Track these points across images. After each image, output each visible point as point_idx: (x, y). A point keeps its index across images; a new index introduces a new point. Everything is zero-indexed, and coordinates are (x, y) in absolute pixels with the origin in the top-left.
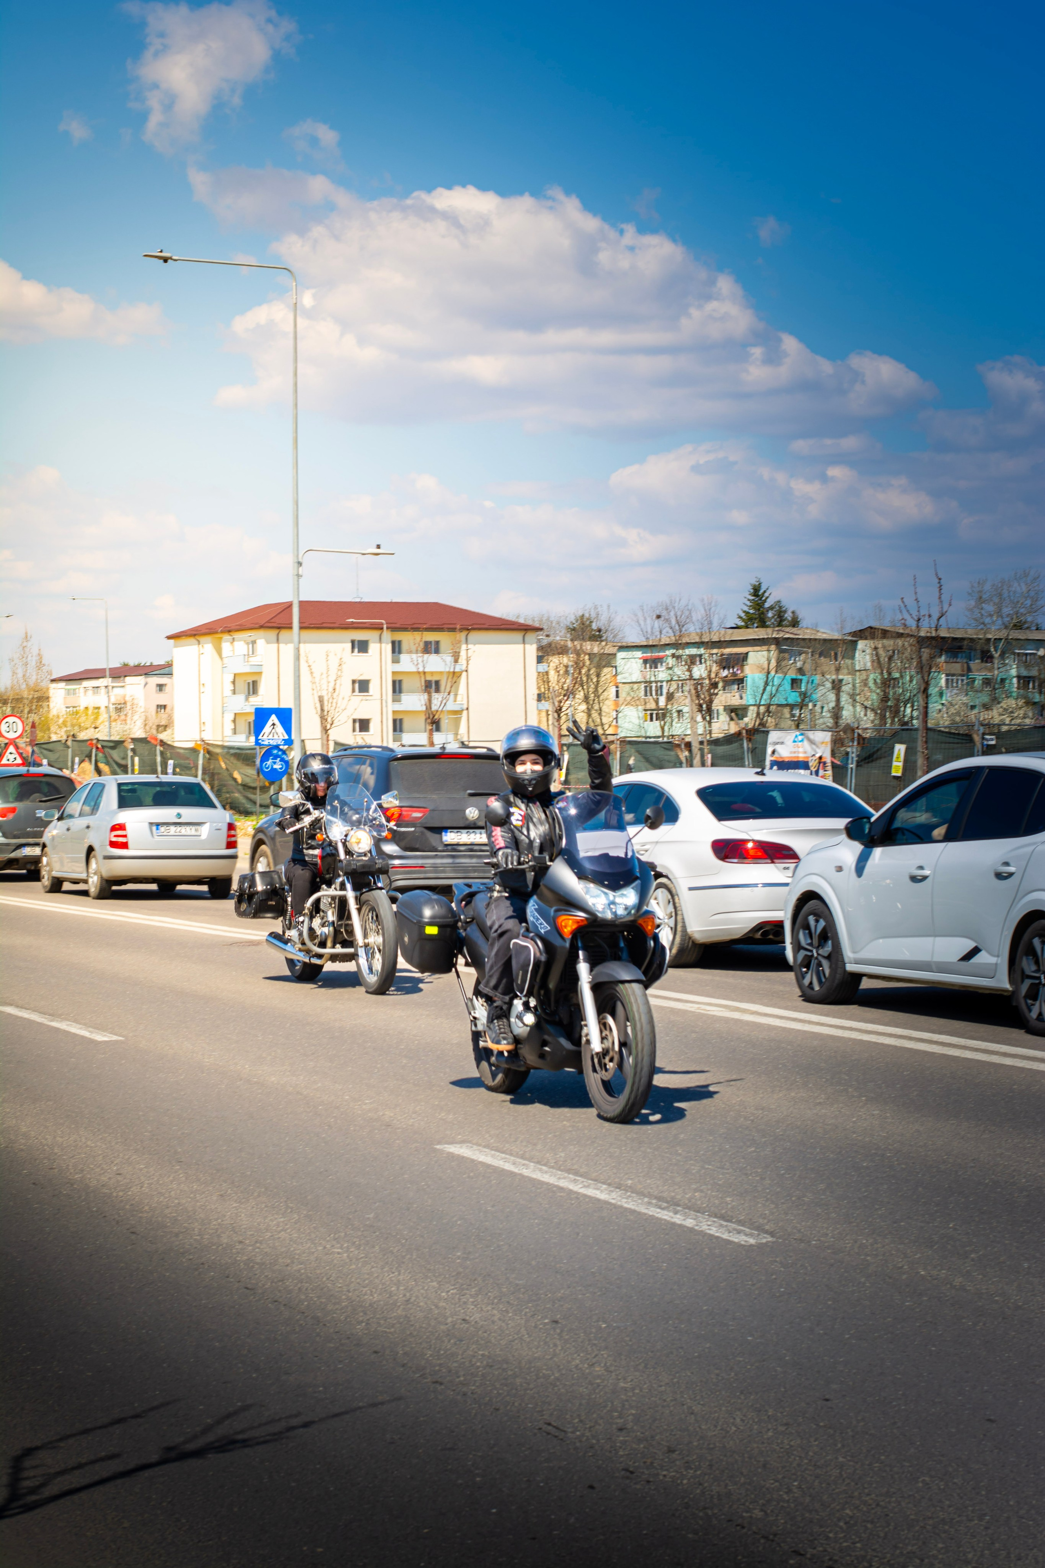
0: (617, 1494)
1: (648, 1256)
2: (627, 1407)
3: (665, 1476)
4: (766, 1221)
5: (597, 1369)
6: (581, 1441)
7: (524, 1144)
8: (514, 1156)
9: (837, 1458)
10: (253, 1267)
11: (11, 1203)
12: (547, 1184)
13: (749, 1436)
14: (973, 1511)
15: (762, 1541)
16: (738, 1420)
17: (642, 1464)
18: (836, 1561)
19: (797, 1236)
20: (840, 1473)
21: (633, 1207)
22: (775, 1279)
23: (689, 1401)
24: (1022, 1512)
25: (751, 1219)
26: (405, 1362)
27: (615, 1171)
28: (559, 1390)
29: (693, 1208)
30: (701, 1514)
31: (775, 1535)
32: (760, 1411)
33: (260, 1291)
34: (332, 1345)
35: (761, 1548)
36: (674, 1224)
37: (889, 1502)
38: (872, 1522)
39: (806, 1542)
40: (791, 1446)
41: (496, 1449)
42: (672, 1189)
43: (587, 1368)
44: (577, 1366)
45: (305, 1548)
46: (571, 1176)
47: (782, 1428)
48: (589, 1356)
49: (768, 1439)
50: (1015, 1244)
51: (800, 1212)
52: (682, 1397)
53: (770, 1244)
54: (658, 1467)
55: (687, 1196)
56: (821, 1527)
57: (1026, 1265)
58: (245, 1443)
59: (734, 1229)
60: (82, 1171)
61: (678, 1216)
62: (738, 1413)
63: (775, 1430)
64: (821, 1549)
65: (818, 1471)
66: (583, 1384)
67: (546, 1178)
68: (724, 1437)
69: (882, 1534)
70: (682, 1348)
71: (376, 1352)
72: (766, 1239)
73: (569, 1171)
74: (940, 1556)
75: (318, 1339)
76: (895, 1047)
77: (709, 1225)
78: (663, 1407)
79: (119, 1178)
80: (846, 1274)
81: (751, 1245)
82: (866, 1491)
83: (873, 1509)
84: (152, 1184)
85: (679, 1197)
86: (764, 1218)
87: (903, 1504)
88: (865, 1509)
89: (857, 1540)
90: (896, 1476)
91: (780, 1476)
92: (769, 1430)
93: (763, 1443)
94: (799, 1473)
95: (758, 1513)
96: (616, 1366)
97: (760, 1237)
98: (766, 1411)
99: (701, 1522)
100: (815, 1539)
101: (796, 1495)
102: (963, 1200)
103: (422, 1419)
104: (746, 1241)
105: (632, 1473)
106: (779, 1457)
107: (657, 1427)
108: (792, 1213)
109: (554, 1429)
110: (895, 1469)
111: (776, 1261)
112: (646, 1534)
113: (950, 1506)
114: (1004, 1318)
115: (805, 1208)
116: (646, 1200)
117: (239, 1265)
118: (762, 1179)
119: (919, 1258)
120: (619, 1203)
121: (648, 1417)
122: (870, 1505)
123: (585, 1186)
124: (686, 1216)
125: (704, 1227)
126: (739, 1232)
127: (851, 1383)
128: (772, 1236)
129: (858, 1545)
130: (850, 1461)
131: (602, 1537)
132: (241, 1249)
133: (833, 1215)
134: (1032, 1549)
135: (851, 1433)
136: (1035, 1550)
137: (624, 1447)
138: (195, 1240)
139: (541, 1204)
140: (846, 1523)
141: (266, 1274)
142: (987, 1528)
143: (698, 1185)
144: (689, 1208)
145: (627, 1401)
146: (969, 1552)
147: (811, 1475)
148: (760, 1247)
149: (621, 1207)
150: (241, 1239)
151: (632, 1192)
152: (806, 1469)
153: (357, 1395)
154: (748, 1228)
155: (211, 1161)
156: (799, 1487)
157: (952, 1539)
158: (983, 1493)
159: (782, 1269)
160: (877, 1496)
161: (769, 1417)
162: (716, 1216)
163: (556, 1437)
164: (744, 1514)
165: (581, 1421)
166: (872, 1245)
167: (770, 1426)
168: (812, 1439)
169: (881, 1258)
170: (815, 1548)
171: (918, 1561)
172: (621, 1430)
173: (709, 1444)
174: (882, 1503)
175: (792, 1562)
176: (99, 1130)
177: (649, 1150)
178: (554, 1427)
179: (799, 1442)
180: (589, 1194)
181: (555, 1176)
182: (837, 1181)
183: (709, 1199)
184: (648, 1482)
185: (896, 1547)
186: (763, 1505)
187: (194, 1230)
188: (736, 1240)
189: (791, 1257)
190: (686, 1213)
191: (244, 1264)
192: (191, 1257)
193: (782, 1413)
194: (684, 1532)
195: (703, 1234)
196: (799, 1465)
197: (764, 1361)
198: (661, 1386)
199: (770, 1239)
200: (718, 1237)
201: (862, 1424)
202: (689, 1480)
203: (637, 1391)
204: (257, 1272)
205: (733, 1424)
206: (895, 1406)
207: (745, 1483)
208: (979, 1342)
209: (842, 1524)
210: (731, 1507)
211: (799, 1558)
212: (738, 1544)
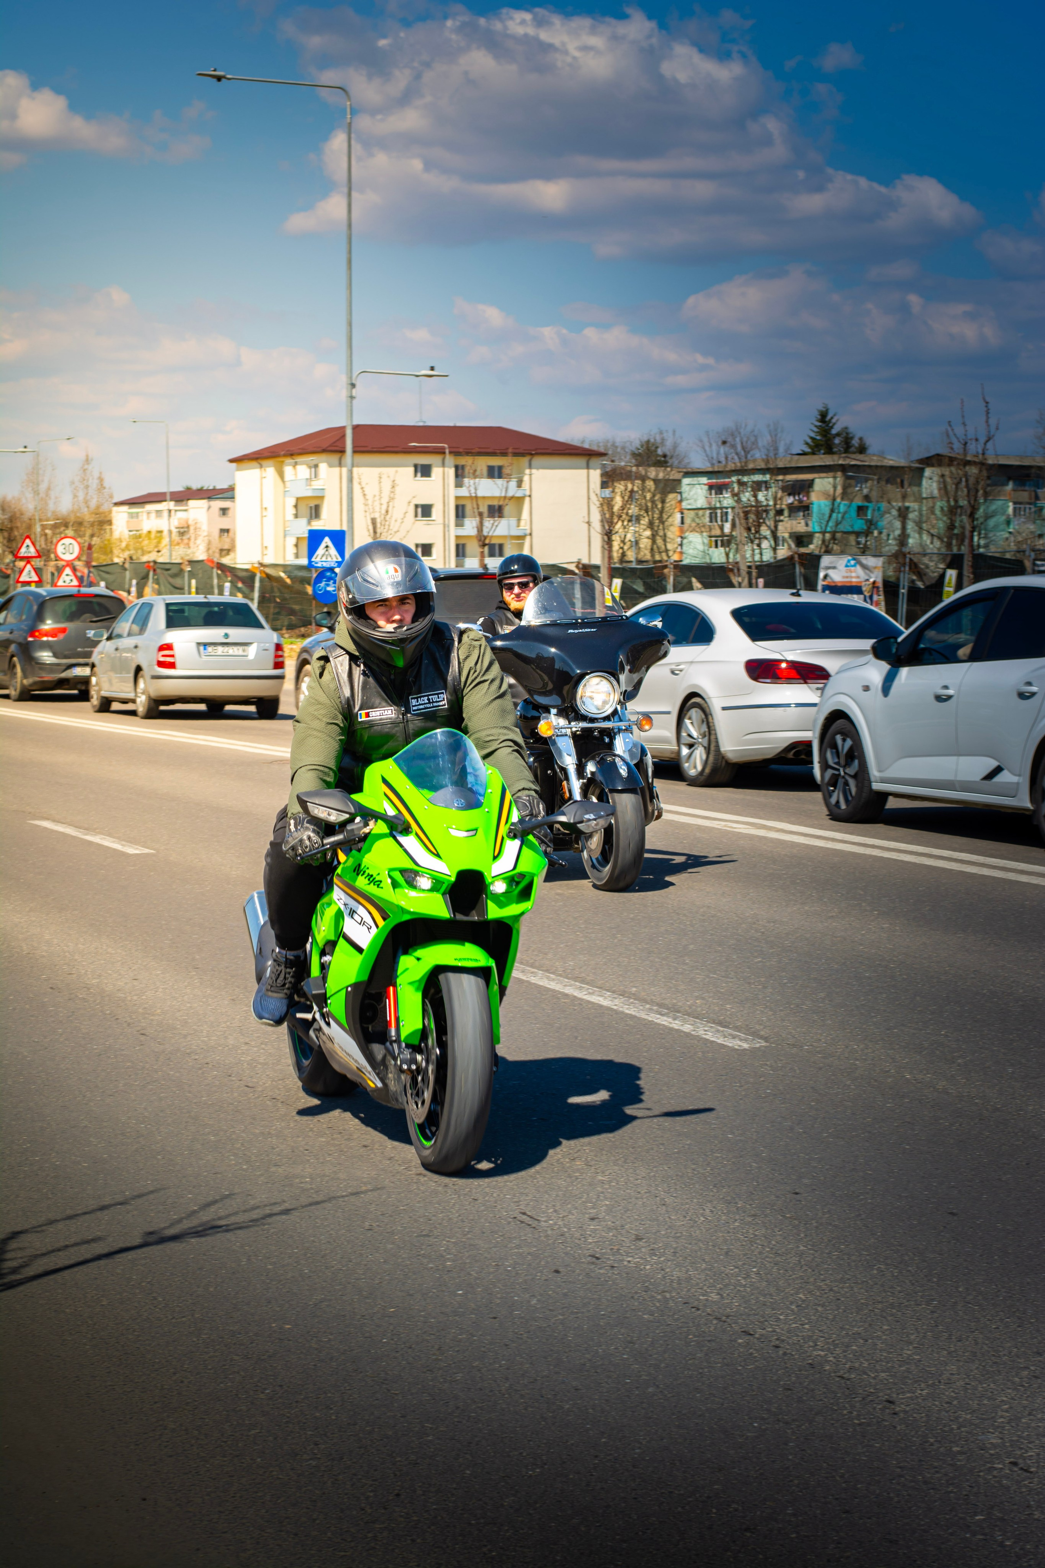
0: (580, 1278)
1: (642, 1059)
2: (601, 1198)
3: (629, 1262)
4: (762, 1027)
5: (578, 1163)
6: (553, 1230)
7: (535, 953)
8: (524, 965)
9: (798, 1247)
10: (255, 1066)
11: (27, 1006)
12: (553, 991)
13: (716, 1226)
14: (921, 1297)
15: (715, 1322)
16: (708, 1211)
17: (609, 1251)
18: (783, 1341)
19: (791, 1041)
20: (799, 1261)
21: (633, 1013)
22: (763, 1081)
23: (662, 1193)
25: (747, 1025)
26: (393, 1155)
27: (621, 979)
28: (538, 1182)
29: (694, 1015)
30: (659, 1297)
31: (728, 1317)
32: (729, 1203)
33: (260, 1089)
34: (324, 1140)
35: (712, 1329)
36: (672, 1029)
37: (842, 1288)
38: (823, 1306)
39: (757, 1323)
40: (756, 1236)
41: (469, 1236)
42: (674, 996)
43: (568, 1162)
44: (558, 1160)
45: (274, 1325)
46: (577, 983)
47: (750, 1219)
48: (571, 1151)
49: (734, 1229)
50: (1003, 1051)
51: (796, 1019)
52: (657, 1189)
53: (763, 1048)
54: (624, 1254)
55: (688, 1003)
56: (773, 1309)
57: (1010, 1070)
58: (227, 1229)
59: (730, 1035)
60: (100, 976)
61: (677, 1022)
62: (709, 1205)
63: (742, 1220)
64: (770, 1329)
65: (778, 1259)
66: (562, 1177)
67: (552, 985)
68: (692, 1227)
69: (831, 1317)
70: (663, 1144)
71: (365, 1146)
72: (760, 1044)
73: (575, 979)
74: (884, 1337)
75: (310, 1134)
76: (915, 864)
77: (706, 1031)
78: (637, 1198)
79: (135, 983)
80: (833, 1077)
81: (745, 1049)
82: (822, 1277)
83: (826, 1293)
84: (166, 988)
85: (680, 1004)
86: (761, 1024)
87: (856, 1290)
88: (818, 1294)
89: (807, 1321)
90: (853, 1264)
91: (740, 1263)
92: (736, 1220)
93: (729, 1232)
94: (759, 1261)
95: (714, 1297)
96: (596, 1161)
97: (755, 1042)
98: (736, 1203)
99: (658, 1305)
100: (766, 1321)
101: (753, 1280)
102: (958, 1009)
103: (402, 1208)
104: (740, 1046)
105: (598, 1258)
106: (742, 1245)
107: (628, 1217)
108: (788, 1020)
109: (529, 1219)
110: (853, 1258)
111: (767, 1065)
112: (603, 1315)
113: (901, 1292)
114: (980, 1120)
115: (802, 1015)
116: (648, 1006)
117: (242, 1064)
118: (765, 987)
119: (906, 1063)
120: (621, 1009)
121: (620, 1208)
122: (823, 1290)
123: (590, 993)
124: (685, 1021)
125: (701, 1032)
126: (734, 1037)
127: (822, 1178)
128: (766, 1042)
129: (807, 1326)
130: (810, 1249)
131: (561, 1317)
132: (247, 1050)
133: (829, 1022)
134: (973, 1332)
135: (815, 1224)
136: (977, 1333)
137: (593, 1235)
138: (203, 1041)
139: (544, 1010)
140: (797, 1306)
141: (268, 1073)
142: (932, 1312)
143: (700, 993)
144: (689, 1015)
145: (602, 1193)
146: (912, 1334)
147: (770, 1262)
148: (753, 1051)
149: (622, 1013)
150: (247, 1040)
151: (635, 999)
152: (767, 1257)
153: (341, 1186)
154: (744, 1033)
155: (227, 968)
156: (758, 1273)
157: (898, 1322)
158: (935, 1280)
159: (771, 1072)
160: (831, 1282)
161: (738, 1209)
162: (714, 1022)
163: (529, 1225)
164: (701, 1298)
165: (555, 1211)
166: (862, 1050)
167: (737, 1217)
168: (776, 1230)
169: (869, 1062)
170: (764, 1329)
171: (862, 1341)
172: (592, 1219)
173: (676, 1233)
174: (835, 1289)
175: (740, 1341)
176: (121, 938)
177: (657, 960)
178: (529, 1216)
179: (764, 1231)
180: (593, 1000)
181: (561, 983)
182: (838, 990)
183: (710, 1006)
184: (613, 1267)
185: (842, 1328)
186: (721, 1289)
187: (202, 1032)
188: (730, 1045)
189: (781, 1060)
190: (685, 1019)
191: (248, 1064)
192: (197, 1057)
193: (750, 1205)
194: (640, 1313)
195: (699, 1039)
196: (760, 1253)
197: (741, 1157)
198: (637, 1180)
199: (764, 1044)
200: (713, 1042)
201: (827, 1216)
202: (652, 1265)
203: (614, 1184)
204: (258, 1072)
205: (702, 1215)
206: (862, 1200)
207: (705, 1269)
208: (952, 1141)
209: (793, 1307)
210: (689, 1290)
211: (748, 1337)
212: (691, 1324)
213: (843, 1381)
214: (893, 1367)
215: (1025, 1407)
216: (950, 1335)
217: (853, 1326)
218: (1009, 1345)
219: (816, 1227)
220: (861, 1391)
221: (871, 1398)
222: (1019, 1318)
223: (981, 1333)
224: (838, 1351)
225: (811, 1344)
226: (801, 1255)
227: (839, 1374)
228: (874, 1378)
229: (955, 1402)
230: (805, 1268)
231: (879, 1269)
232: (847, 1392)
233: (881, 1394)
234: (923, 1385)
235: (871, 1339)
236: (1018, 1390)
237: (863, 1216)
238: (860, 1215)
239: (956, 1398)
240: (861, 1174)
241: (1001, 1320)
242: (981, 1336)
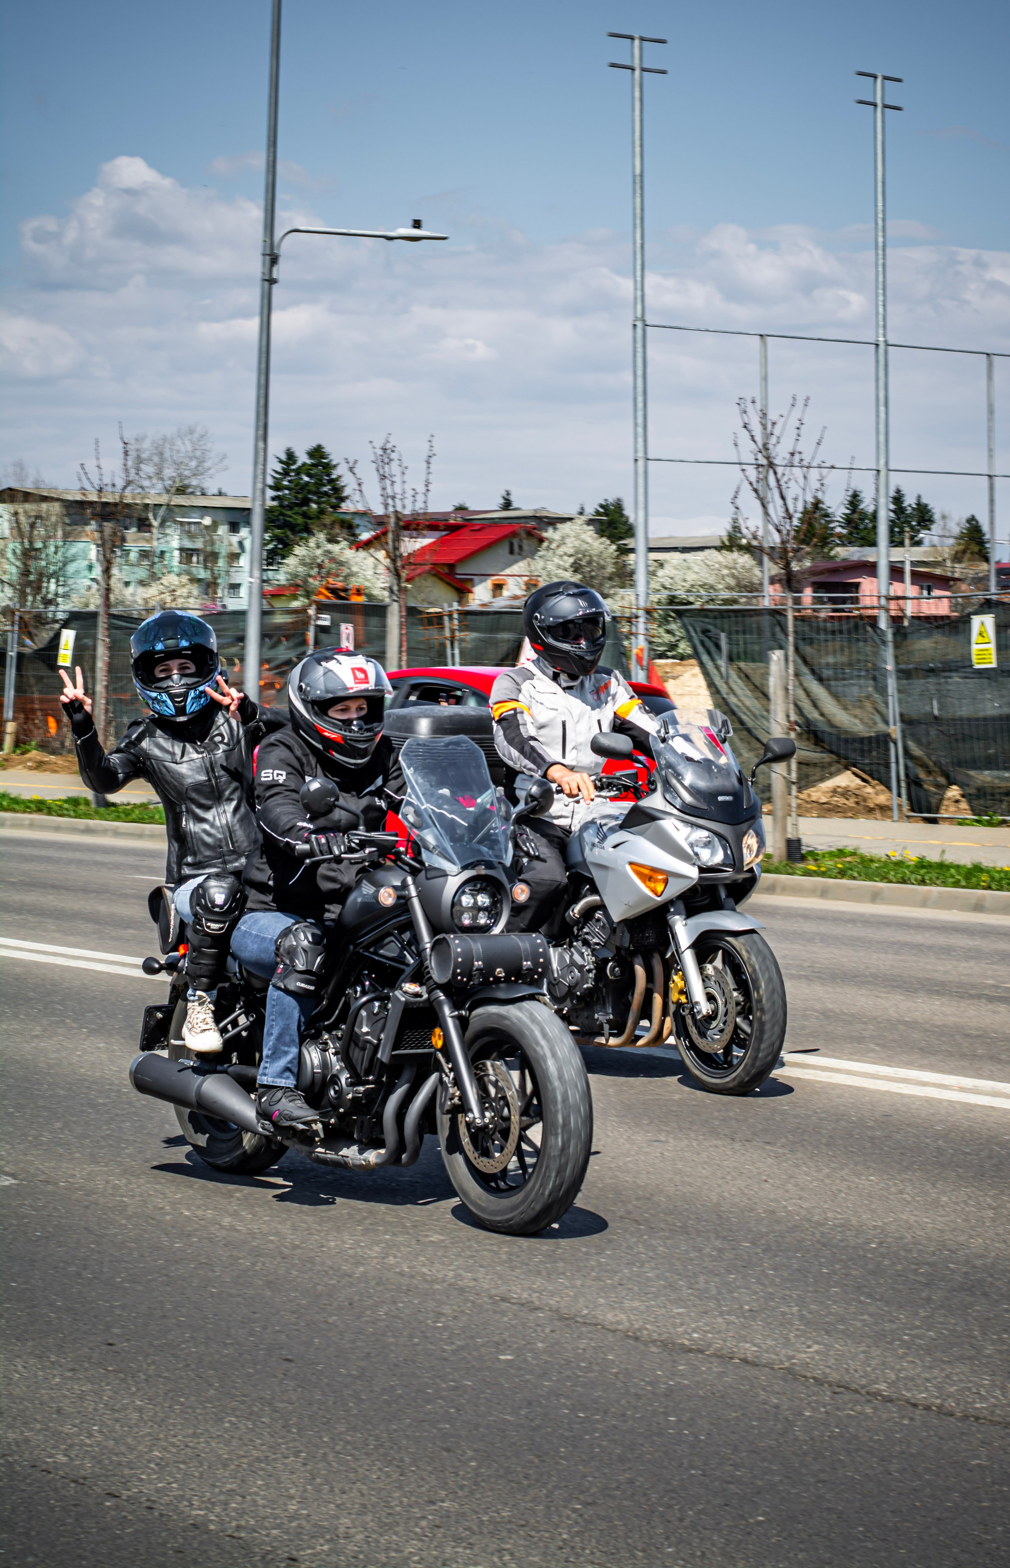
9: (133, 1402)
14: (288, 1449)
15: (73, 1485)
16: (20, 1368)
18: (154, 1501)
19: (42, 1177)
20: (140, 1416)
22: (28, 1223)
24: (338, 1448)
31: (85, 1478)
32: (40, 1358)
35: (72, 1492)
38: (184, 1463)
39: (118, 1484)
40: (83, 1391)
47: (70, 1374)
51: (40, 1153)
53: (14, 1186)
56: (132, 1469)
62: (18, 1360)
64: (135, 1490)
65: (117, 1415)
69: (197, 1474)
72: (9, 1181)
74: (261, 1493)
76: (109, 974)
80: (104, 1217)
82: (171, 1433)
83: (182, 1450)
87: (213, 1444)
88: (173, 1450)
89: (172, 1480)
90: (200, 1417)
91: (77, 1421)
92: (55, 1376)
93: (52, 1389)
94: (96, 1418)
95: (62, 1458)
100: (128, 1481)
101: (98, 1439)
106: (72, 1402)
108: (32, 1154)
110: (198, 1411)
111: (26, 1205)
113: (262, 1445)
114: (282, 1258)
115: (44, 1148)
119: (180, 1198)
122: (178, 1446)
127: (133, 1327)
128: (15, 1179)
129: (174, 1485)
130: (147, 1404)
133: (78, 1155)
134: (354, 1483)
135: (143, 1377)
136: (359, 1484)
140: (157, 1464)
142: (304, 1464)
146: (290, 1488)
147: (110, 1419)
152: (103, 1414)
157: (270, 1476)
158: (294, 1431)
159: (34, 1213)
160: (183, 1437)
161: (52, 1363)
164: (47, 1460)
166: (126, 1186)
167: (55, 1372)
168: (103, 1384)
169: (139, 1199)
170: (129, 1490)
171: (239, 1498)
174: (190, 1444)
175: (108, 1504)
179: (89, 1386)
182: (74, 1119)
185: (214, 1486)
186: (66, 1450)
189: (39, 1199)
193: (64, 1359)
196: (95, 1410)
197: (34, 1307)
199: (14, 1181)
201: (153, 1367)
205: (17, 1372)
206: (184, 1349)
207: (41, 1430)
208: (260, 1282)
209: (152, 1465)
210: (31, 1453)
211: (115, 1500)
212: (47, 1489)
213: (234, 1541)
214: (283, 1523)
215: (436, 1558)
216: (332, 1488)
217: (225, 1483)
218: (397, 1495)
219: (146, 1380)
220: (257, 1550)
221: (270, 1557)
222: (398, 1467)
223: (364, 1484)
224: (218, 1509)
225: (186, 1503)
226: (140, 1410)
227: (229, 1532)
228: (267, 1535)
229: (361, 1556)
230: (150, 1424)
231: (230, 1422)
232: (243, 1552)
233: (280, 1552)
234: (321, 1541)
235: (250, 1494)
236: (423, 1541)
237: (193, 1366)
238: (188, 1365)
239: (361, 1552)
240: (174, 1321)
241: (380, 1469)
242: (364, 1487)
